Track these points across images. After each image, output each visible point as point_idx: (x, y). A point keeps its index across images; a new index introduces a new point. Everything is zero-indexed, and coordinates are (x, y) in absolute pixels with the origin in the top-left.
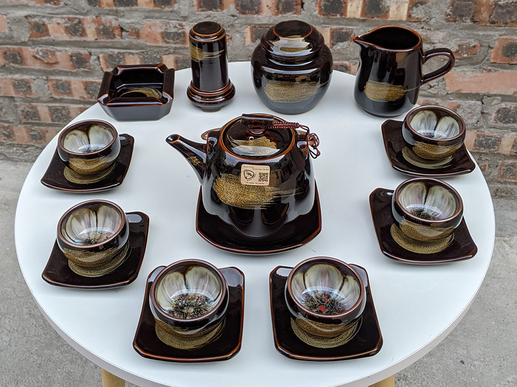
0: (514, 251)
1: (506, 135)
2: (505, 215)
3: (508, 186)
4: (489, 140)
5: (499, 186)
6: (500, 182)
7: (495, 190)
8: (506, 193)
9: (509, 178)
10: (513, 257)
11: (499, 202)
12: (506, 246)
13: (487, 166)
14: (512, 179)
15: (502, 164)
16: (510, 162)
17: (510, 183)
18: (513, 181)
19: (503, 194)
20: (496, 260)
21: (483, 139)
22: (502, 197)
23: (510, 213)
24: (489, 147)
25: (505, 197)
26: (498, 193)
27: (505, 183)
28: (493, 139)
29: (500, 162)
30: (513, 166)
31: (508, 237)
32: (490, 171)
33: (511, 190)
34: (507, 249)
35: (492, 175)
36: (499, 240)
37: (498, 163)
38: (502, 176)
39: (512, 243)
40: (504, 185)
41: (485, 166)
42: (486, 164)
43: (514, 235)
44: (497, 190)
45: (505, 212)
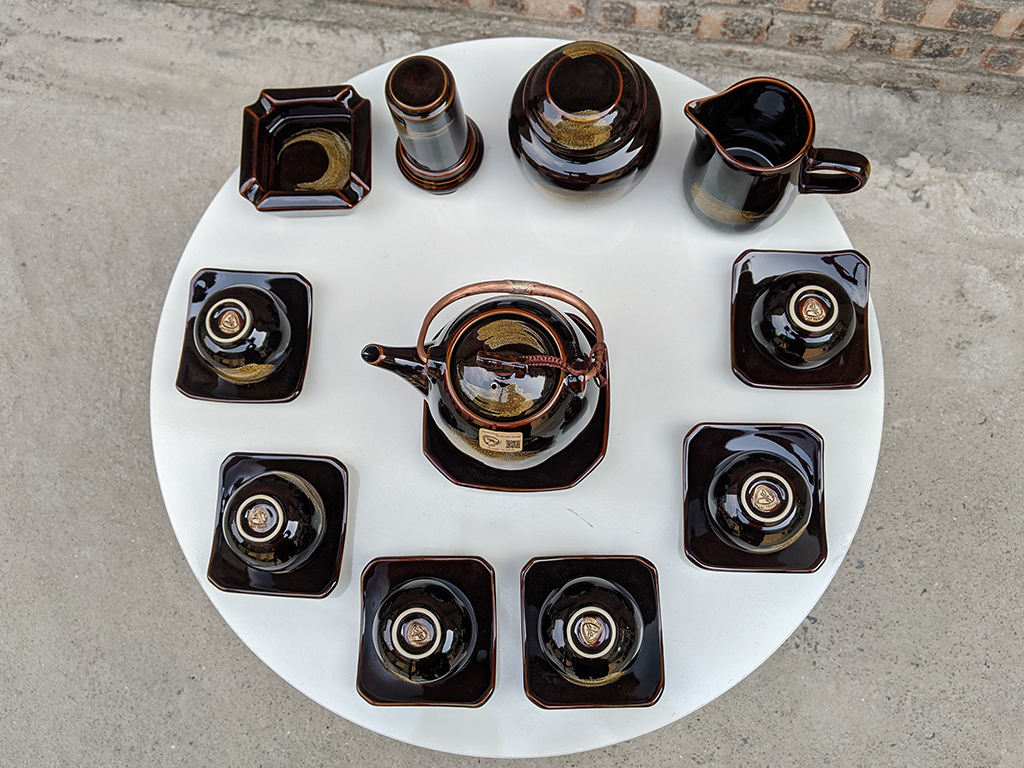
0: (967, 200)
1: (1011, 10)
2: (974, 128)
3: (994, 79)
4: (980, 14)
5: (979, 79)
6: (981, 74)
7: (970, 84)
8: (987, 90)
9: (999, 69)
10: (963, 213)
11: (970, 102)
12: (959, 189)
13: (965, 51)
14: (1004, 71)
15: (992, 50)
16: (1008, 47)
17: (997, 76)
18: (1005, 73)
19: (981, 90)
20: (934, 218)
21: (968, 12)
22: (978, 94)
23: (985, 124)
24: (976, 25)
25: (984, 94)
26: (974, 89)
27: (989, 75)
28: (986, 14)
29: (989, 46)
30: (1011, 54)
31: (966, 173)
32: (967, 57)
33: (997, 85)
34: (958, 196)
35: (969, 63)
36: (949, 178)
37: (985, 47)
38: (989, 65)
39: (970, 183)
40: (986, 78)
41: (961, 50)
42: (962, 47)
43: (976, 169)
44: (973, 84)
45: (976, 122)
